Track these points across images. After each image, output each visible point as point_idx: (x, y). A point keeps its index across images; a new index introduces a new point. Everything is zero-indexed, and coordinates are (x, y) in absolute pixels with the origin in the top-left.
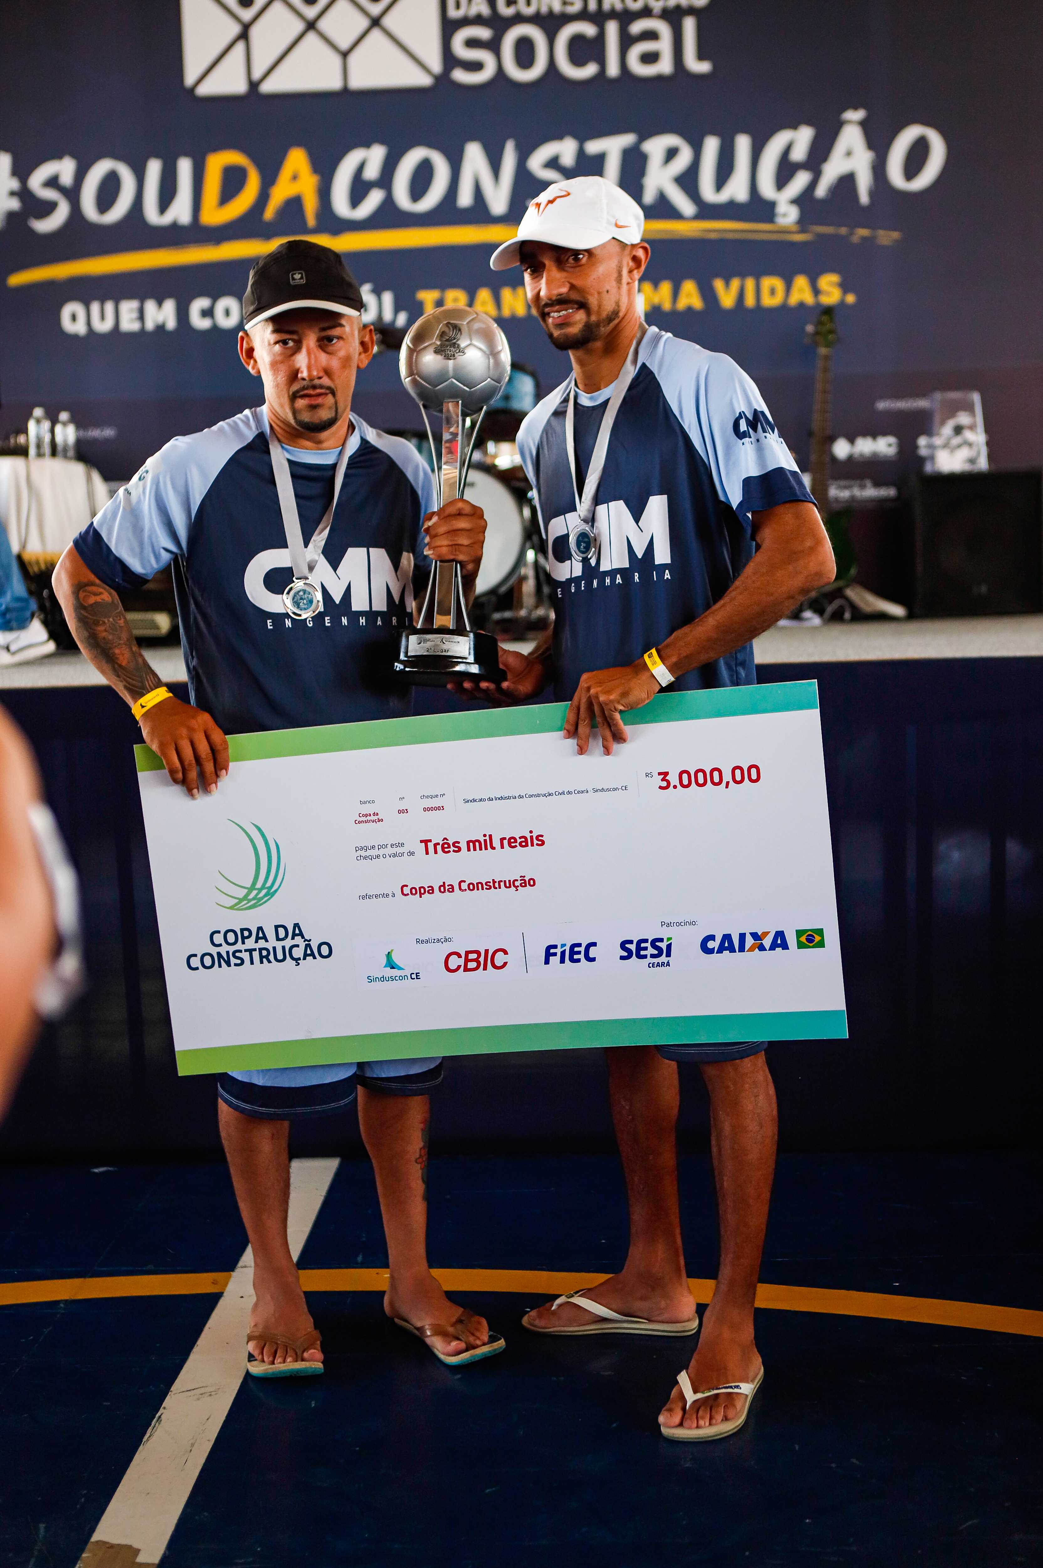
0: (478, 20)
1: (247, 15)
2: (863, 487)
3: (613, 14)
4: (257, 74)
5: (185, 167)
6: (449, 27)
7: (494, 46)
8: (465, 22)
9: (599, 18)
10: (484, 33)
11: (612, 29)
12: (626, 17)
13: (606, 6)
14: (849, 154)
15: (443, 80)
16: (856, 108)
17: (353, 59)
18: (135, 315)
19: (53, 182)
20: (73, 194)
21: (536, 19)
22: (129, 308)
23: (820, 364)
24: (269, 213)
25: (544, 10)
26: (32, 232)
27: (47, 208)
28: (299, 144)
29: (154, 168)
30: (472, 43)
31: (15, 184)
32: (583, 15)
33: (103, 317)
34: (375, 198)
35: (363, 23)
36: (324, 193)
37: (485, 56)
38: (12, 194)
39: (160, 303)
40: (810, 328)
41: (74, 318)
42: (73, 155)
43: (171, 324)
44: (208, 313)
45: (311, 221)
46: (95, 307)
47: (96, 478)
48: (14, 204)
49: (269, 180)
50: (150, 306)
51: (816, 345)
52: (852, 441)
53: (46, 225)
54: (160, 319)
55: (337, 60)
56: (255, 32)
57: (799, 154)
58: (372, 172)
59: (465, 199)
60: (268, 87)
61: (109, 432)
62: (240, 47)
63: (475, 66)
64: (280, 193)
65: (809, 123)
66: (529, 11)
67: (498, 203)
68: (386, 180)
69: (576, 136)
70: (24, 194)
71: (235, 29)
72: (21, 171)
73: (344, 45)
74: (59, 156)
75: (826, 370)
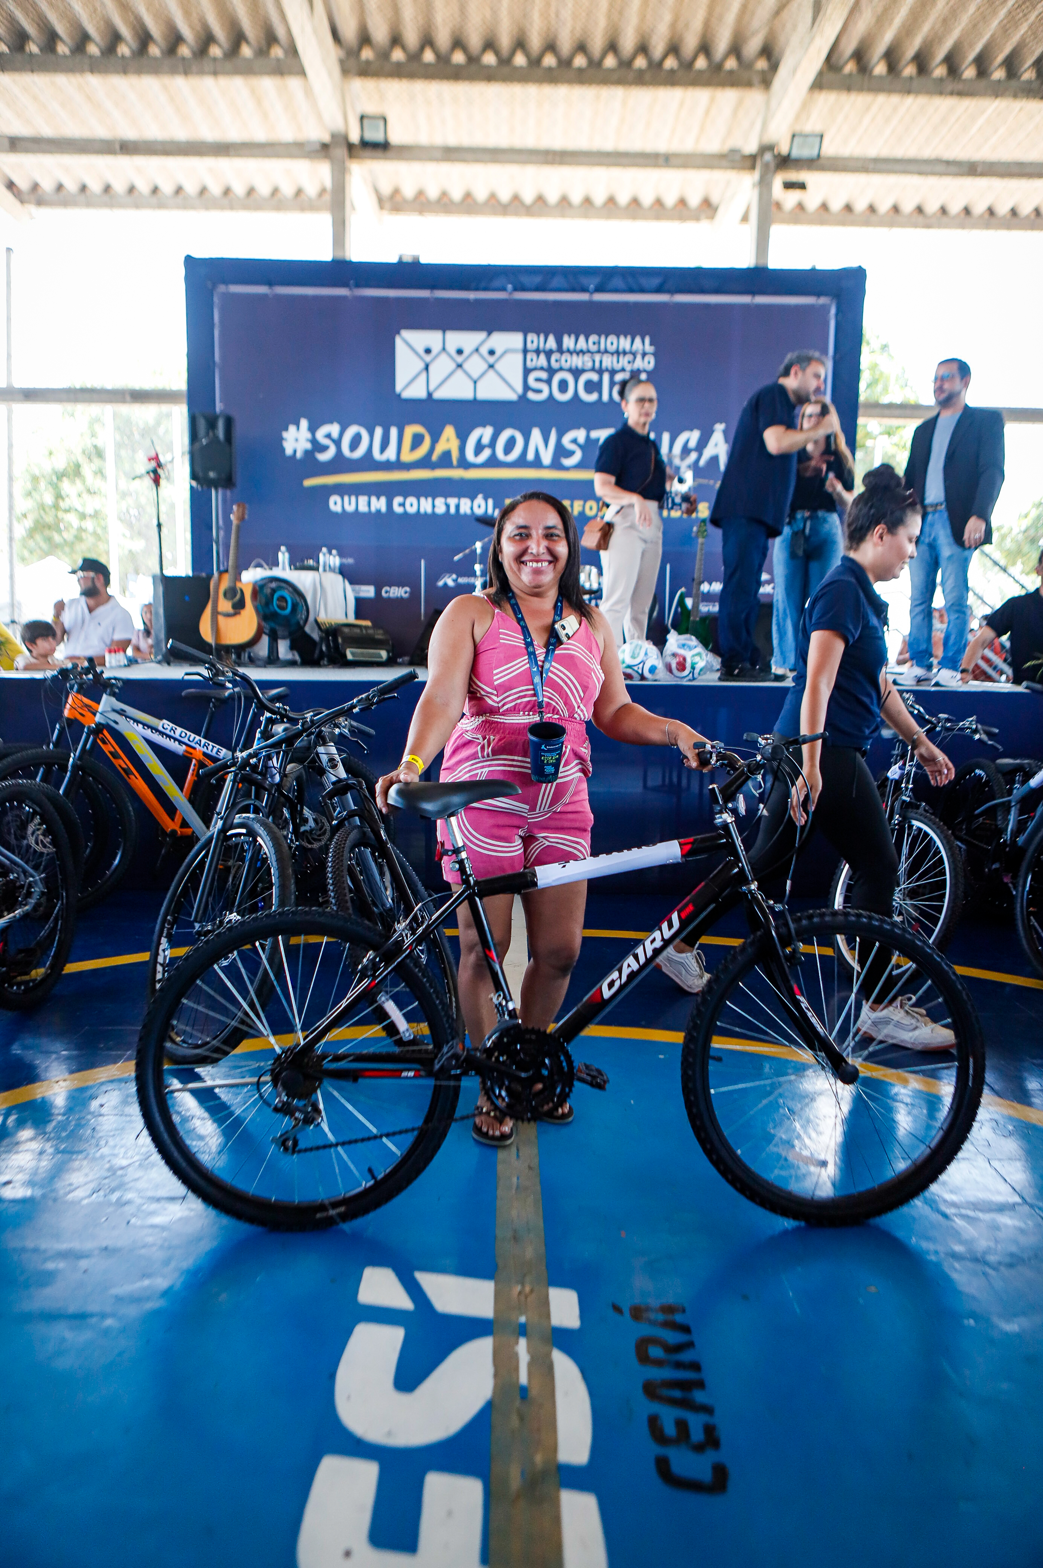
0: (542, 369)
1: (428, 358)
2: (714, 606)
3: (607, 370)
4: (431, 388)
5: (394, 432)
6: (527, 371)
7: (549, 382)
8: (535, 369)
9: (600, 372)
10: (544, 375)
11: (606, 377)
12: (613, 372)
13: (604, 365)
14: (716, 445)
15: (523, 398)
16: (721, 423)
17: (479, 385)
18: (366, 503)
19: (328, 436)
20: (338, 443)
21: (570, 370)
22: (363, 500)
23: (699, 547)
24: (435, 457)
25: (574, 367)
26: (316, 460)
27: (324, 449)
28: (450, 423)
29: (379, 432)
30: (538, 380)
31: (309, 435)
32: (593, 369)
33: (350, 504)
34: (486, 454)
35: (485, 366)
36: (462, 449)
37: (545, 387)
38: (308, 440)
39: (378, 499)
40: (695, 529)
41: (336, 503)
42: (339, 423)
43: (384, 509)
44: (403, 505)
45: (455, 462)
46: (346, 498)
47: (347, 583)
48: (309, 446)
49: (435, 440)
50: (374, 499)
51: (697, 537)
52: (710, 584)
53: (324, 457)
54: (378, 507)
55: (471, 385)
56: (431, 368)
57: (692, 444)
58: (486, 440)
59: (530, 456)
60: (437, 395)
61: (350, 561)
62: (424, 375)
63: (539, 391)
64: (440, 448)
65: (698, 428)
66: (566, 366)
67: (547, 458)
68: (493, 444)
69: (585, 427)
70: (314, 441)
71: (422, 365)
72: (313, 429)
73: (475, 376)
74: (331, 422)
75: (702, 550)
